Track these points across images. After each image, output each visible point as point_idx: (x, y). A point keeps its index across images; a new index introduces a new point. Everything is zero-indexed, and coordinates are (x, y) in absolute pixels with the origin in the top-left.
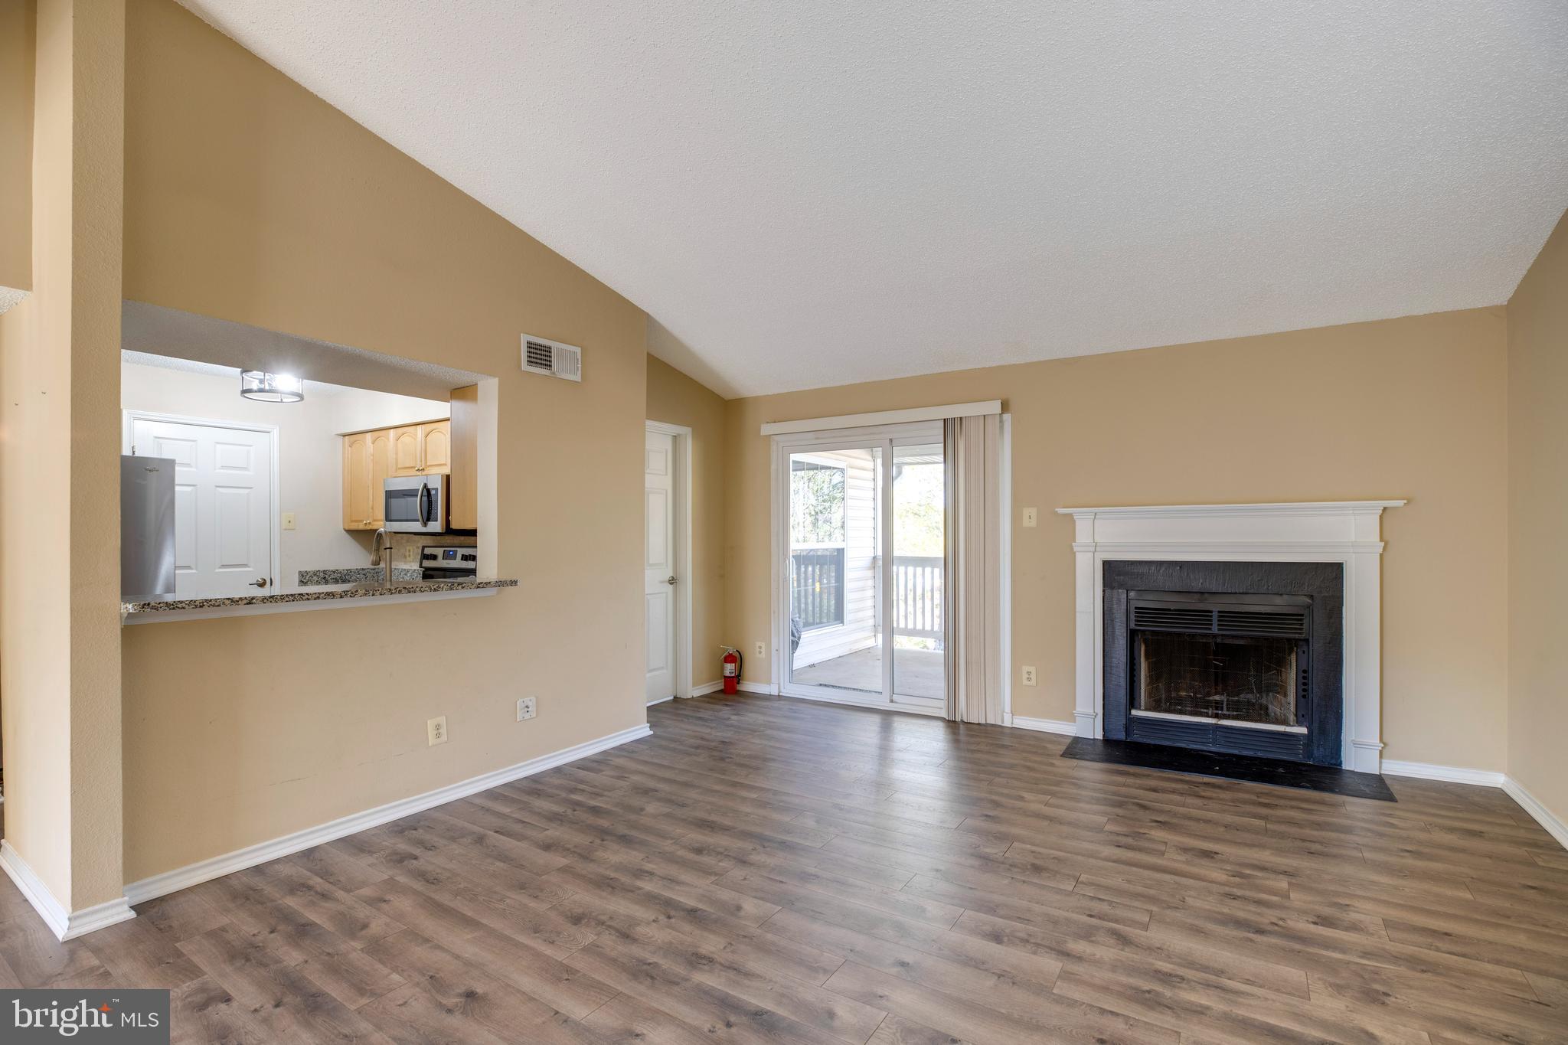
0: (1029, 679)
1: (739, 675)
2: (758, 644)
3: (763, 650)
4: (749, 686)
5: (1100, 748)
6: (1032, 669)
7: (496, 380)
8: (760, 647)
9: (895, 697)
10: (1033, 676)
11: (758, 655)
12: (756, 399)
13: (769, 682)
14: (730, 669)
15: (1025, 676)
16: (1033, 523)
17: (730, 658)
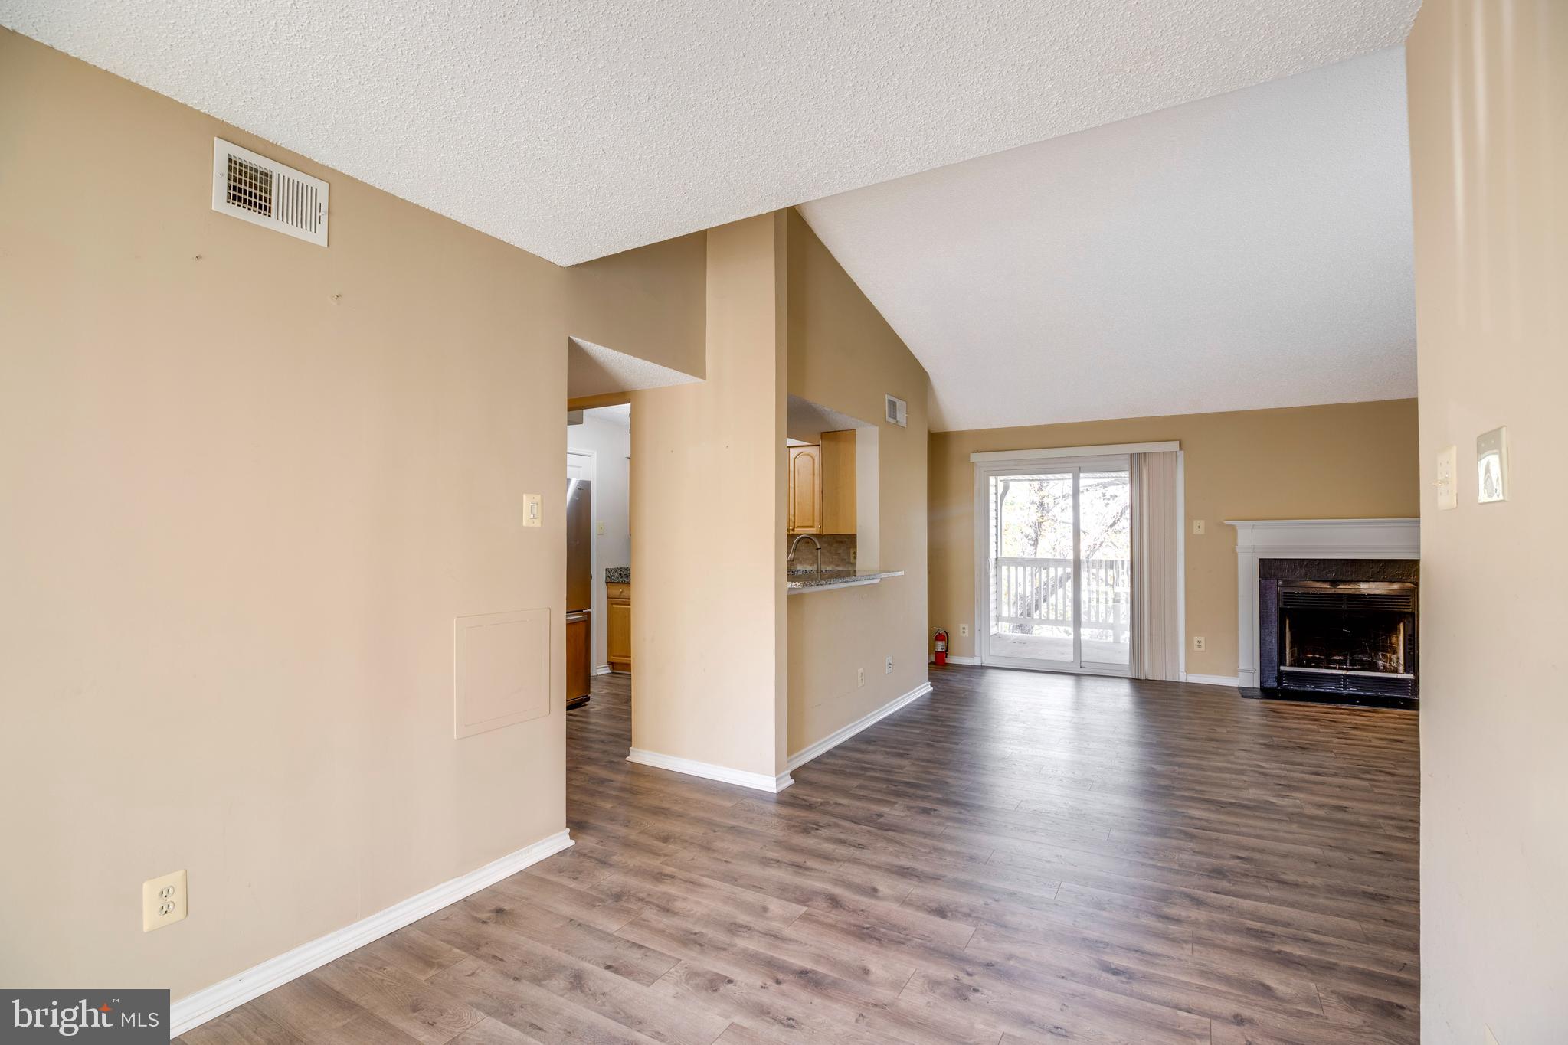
0: (1199, 646)
1: (947, 651)
2: (962, 626)
3: (967, 631)
4: (953, 659)
5: (1258, 693)
6: (1202, 639)
7: (877, 428)
8: (964, 628)
9: (1083, 664)
10: (1203, 644)
11: (962, 634)
12: (960, 434)
13: (973, 656)
14: (940, 646)
15: (1196, 644)
16: (1202, 531)
17: (940, 637)
